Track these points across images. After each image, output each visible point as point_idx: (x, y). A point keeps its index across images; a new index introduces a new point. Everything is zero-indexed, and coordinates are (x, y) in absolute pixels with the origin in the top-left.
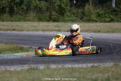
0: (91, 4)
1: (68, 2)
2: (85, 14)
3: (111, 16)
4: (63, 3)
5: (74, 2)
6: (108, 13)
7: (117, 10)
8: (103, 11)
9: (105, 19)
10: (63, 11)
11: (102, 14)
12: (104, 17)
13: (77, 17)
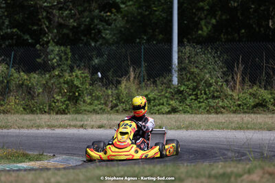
0: (132, 79)
1: (86, 75)
2: (120, 98)
3: (171, 102)
4: (76, 76)
5: (98, 75)
6: (166, 97)
7: (183, 91)
8: (156, 92)
9: (161, 109)
10: (77, 94)
11: (155, 99)
12: (159, 105)
13: (105, 104)
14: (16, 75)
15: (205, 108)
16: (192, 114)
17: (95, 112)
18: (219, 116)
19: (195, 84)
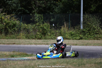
0: (65, 26)
1: (49, 25)
2: (61, 34)
3: (80, 35)
4: (45, 25)
5: (53, 24)
6: (78, 33)
7: (85, 31)
8: (74, 32)
9: (76, 38)
10: (45, 32)
11: (74, 34)
12: (76, 36)
13: (56, 36)
14: (23, 25)
15: (93, 38)
16: (88, 40)
17: (52, 39)
18: (98, 40)
19: (89, 29)
